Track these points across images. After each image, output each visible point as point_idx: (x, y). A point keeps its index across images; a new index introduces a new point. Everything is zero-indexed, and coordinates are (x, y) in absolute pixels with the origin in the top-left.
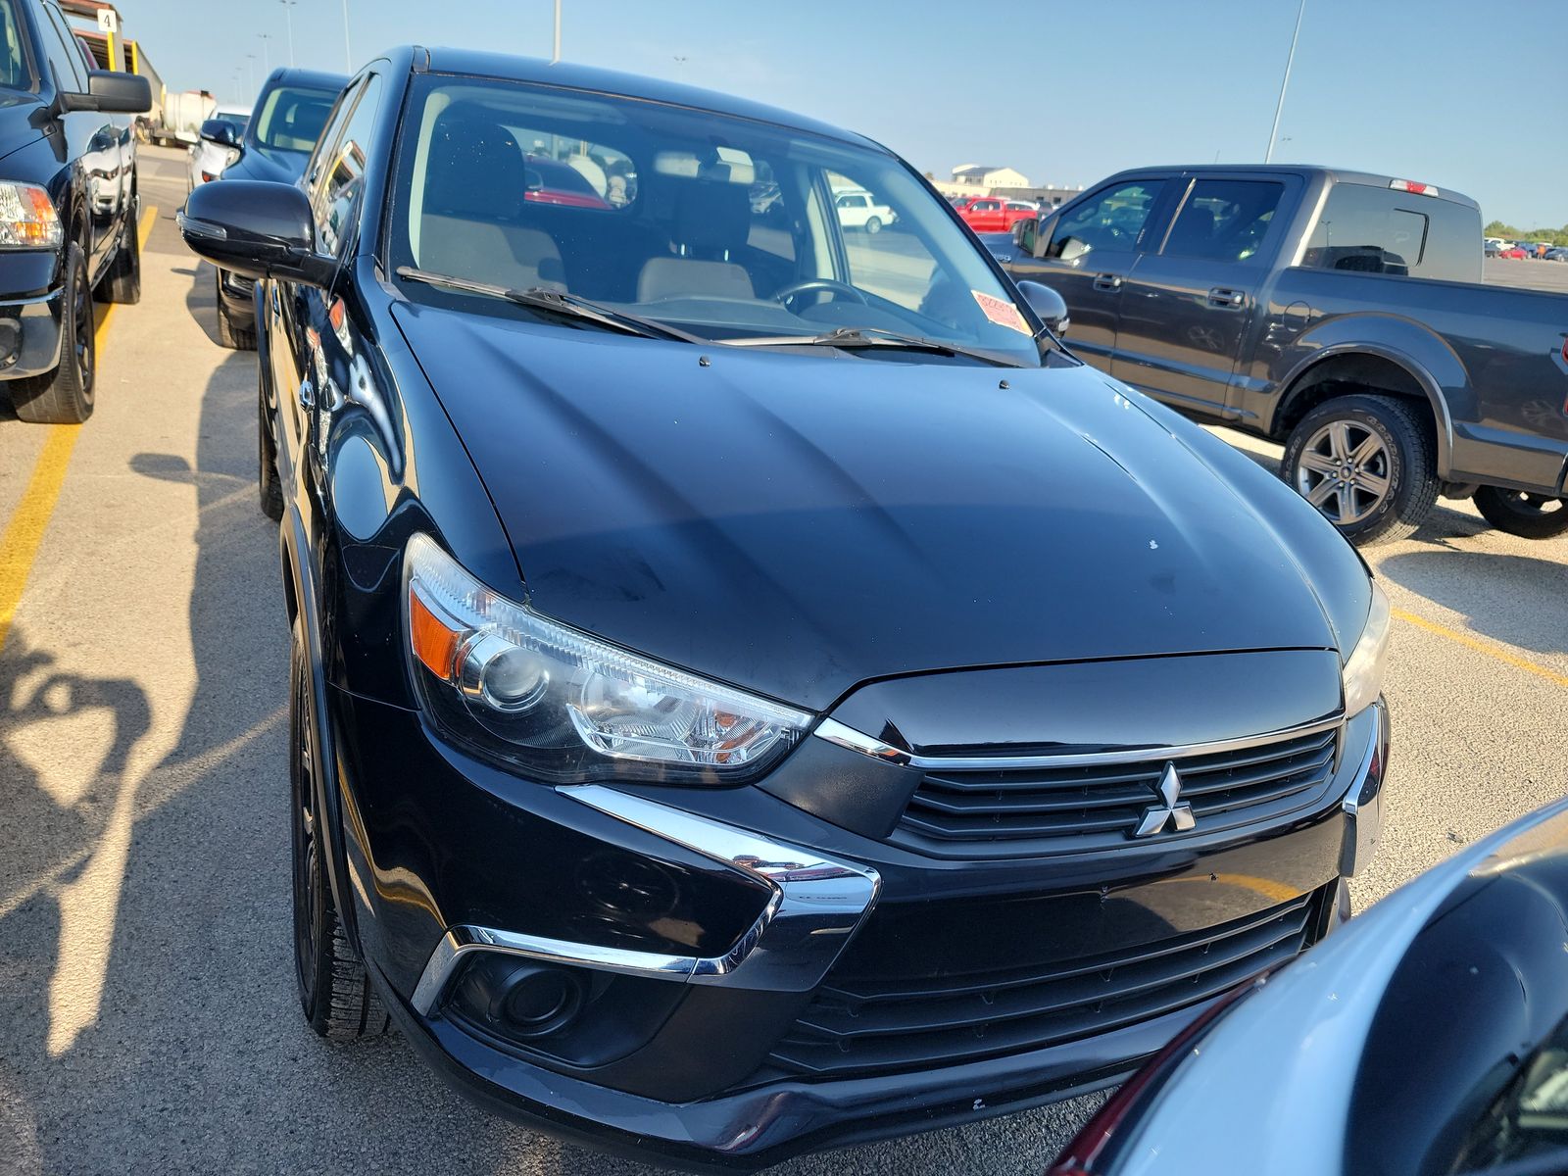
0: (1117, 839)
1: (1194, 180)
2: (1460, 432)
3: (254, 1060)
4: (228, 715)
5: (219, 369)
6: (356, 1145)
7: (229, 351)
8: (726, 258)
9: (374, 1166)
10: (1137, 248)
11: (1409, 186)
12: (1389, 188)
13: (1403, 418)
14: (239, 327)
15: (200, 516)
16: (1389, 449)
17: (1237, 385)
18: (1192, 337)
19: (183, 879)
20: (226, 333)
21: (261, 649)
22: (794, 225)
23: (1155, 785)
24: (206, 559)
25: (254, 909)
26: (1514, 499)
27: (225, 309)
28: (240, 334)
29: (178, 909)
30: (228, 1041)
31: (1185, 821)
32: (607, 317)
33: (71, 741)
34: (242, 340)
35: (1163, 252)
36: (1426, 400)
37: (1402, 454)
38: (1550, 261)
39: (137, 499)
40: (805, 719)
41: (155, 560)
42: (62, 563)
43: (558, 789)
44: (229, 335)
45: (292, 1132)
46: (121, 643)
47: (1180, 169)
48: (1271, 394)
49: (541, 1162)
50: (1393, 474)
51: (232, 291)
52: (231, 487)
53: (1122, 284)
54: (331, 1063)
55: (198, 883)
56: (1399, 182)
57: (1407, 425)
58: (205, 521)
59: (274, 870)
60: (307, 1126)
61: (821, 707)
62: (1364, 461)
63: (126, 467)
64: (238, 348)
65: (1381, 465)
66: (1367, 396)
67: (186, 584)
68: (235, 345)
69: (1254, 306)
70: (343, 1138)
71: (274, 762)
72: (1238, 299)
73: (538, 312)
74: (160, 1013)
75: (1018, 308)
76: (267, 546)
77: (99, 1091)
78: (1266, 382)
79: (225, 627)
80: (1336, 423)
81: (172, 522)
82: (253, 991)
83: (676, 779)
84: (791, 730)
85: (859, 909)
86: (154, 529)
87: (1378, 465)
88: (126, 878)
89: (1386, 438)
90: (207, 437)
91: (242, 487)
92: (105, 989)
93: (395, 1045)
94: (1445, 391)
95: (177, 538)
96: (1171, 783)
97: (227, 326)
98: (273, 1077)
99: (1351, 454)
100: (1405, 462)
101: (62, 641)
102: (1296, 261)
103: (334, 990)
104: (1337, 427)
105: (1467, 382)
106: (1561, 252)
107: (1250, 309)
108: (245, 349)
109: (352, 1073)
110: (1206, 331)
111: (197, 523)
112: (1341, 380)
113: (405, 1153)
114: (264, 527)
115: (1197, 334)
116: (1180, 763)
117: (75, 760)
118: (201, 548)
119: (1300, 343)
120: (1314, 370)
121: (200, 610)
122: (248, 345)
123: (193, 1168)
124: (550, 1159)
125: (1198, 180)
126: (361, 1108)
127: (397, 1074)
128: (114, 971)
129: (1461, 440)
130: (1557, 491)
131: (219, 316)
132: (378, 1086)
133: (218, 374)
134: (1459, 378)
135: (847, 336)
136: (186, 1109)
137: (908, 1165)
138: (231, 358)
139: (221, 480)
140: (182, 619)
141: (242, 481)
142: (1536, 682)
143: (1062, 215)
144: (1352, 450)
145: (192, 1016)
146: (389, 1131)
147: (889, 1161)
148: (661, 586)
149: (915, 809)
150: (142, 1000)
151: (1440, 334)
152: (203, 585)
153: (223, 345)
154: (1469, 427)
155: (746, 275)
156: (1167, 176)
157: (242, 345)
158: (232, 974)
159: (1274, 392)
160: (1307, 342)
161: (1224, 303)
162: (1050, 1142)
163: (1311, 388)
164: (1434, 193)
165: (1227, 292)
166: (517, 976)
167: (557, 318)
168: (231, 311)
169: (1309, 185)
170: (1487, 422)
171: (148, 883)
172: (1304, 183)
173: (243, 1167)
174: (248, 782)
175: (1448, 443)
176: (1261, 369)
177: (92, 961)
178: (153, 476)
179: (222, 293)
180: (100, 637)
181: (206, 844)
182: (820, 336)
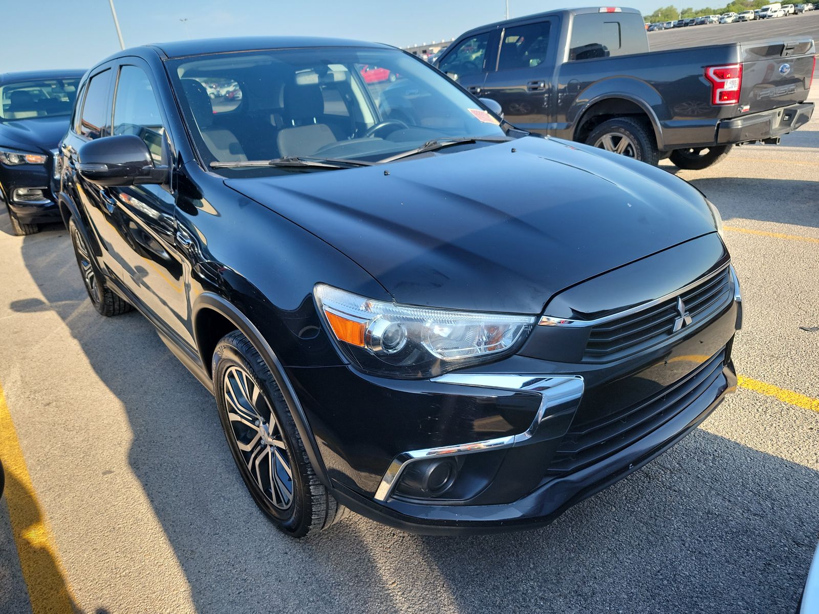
0: (664, 337)
1: (504, 29)
2: (665, 126)
3: (268, 559)
4: (149, 415)
5: (22, 248)
6: (337, 578)
7: (21, 238)
8: (315, 122)
9: (351, 584)
10: (484, 70)
11: (608, 10)
12: (599, 13)
13: (636, 126)
14: (25, 223)
15: (67, 325)
16: (633, 142)
17: (551, 129)
18: (512, 110)
19: (180, 494)
20: (18, 228)
21: (145, 381)
22: (346, 97)
23: (675, 308)
24: (86, 345)
25: (223, 497)
26: (688, 153)
27: (15, 215)
28: (26, 226)
29: (187, 507)
30: (250, 555)
31: (689, 321)
32: (322, 163)
33: (79, 449)
34: (27, 230)
35: (498, 70)
36: (645, 114)
37: (640, 143)
38: (652, 32)
39: (28, 325)
40: (532, 320)
41: (59, 352)
42: (12, 367)
43: (432, 380)
44: (20, 229)
45: (305, 583)
46: (71, 397)
47: (493, 26)
48: (570, 129)
49: (423, 559)
50: (637, 154)
51: (17, 204)
52: (74, 307)
53: (481, 90)
54: (304, 550)
55: (189, 494)
56: (603, 8)
57: (638, 128)
58: (72, 326)
59: (221, 477)
60: (310, 578)
61: (539, 312)
62: (623, 151)
63: (10, 311)
64: (26, 235)
65: (631, 151)
66: (617, 119)
67: (85, 361)
68: (24, 233)
69: (551, 87)
70: (330, 578)
71: (187, 430)
72: (542, 85)
73: (287, 169)
74: (210, 554)
75: (488, 113)
76: (113, 330)
77: (203, 595)
78: (566, 124)
79: (119, 375)
80: (604, 136)
81: (55, 332)
82: (247, 531)
83: (483, 361)
84: (528, 326)
85: (579, 395)
86: (48, 337)
87: (629, 151)
88: (152, 501)
89: (631, 137)
90: (42, 285)
91: (79, 305)
92: (176, 552)
93: (327, 534)
94: (652, 107)
95: (63, 339)
96: (681, 305)
97: (17, 224)
98: (281, 563)
99: (615, 149)
100: (642, 146)
101: (40, 405)
102: (565, 59)
103: (313, 511)
104: (606, 138)
105: (662, 101)
106: (656, 26)
107: (549, 89)
108: (30, 234)
109: (316, 550)
110: (519, 105)
111: (68, 329)
112: (601, 114)
113: (361, 575)
114: (104, 322)
115: (513, 107)
116: (682, 296)
117: (88, 457)
118: (80, 340)
119: (577, 101)
120: (587, 113)
121: (100, 370)
122: (31, 231)
123: (270, 612)
124: (426, 557)
125: (506, 29)
126: (330, 563)
127: (337, 545)
128: (175, 543)
129: (666, 129)
130: (715, 143)
131: (11, 219)
132: (331, 552)
133: (24, 251)
134: (658, 100)
135: (431, 145)
136: (250, 589)
137: (578, 512)
138: (25, 241)
139: (65, 304)
140: (94, 377)
141: (77, 302)
142: (731, 234)
143: (440, 62)
144: (615, 147)
145: (226, 550)
146: (348, 568)
147: (569, 512)
148: (448, 278)
149: (591, 345)
150: (197, 551)
151: (645, 81)
152: (93, 358)
153: (17, 235)
154: (668, 122)
155: (329, 129)
156: (489, 30)
157: (28, 232)
158: (232, 527)
159: (572, 127)
160: (581, 99)
161: (536, 89)
162: (631, 484)
163: (587, 122)
164: (620, 11)
165: (536, 83)
166: (431, 469)
167: (298, 170)
168: (18, 215)
169: (562, 19)
170: (676, 118)
171: (164, 501)
172: (559, 19)
173: (292, 603)
174: (181, 442)
175: (660, 132)
176: (562, 118)
177: (161, 542)
178: (27, 312)
179: (11, 206)
180: (58, 397)
181: (180, 475)
182: (420, 148)
